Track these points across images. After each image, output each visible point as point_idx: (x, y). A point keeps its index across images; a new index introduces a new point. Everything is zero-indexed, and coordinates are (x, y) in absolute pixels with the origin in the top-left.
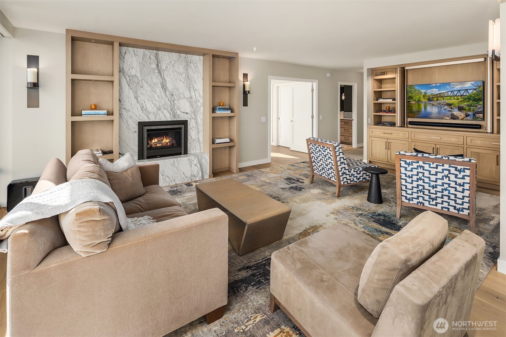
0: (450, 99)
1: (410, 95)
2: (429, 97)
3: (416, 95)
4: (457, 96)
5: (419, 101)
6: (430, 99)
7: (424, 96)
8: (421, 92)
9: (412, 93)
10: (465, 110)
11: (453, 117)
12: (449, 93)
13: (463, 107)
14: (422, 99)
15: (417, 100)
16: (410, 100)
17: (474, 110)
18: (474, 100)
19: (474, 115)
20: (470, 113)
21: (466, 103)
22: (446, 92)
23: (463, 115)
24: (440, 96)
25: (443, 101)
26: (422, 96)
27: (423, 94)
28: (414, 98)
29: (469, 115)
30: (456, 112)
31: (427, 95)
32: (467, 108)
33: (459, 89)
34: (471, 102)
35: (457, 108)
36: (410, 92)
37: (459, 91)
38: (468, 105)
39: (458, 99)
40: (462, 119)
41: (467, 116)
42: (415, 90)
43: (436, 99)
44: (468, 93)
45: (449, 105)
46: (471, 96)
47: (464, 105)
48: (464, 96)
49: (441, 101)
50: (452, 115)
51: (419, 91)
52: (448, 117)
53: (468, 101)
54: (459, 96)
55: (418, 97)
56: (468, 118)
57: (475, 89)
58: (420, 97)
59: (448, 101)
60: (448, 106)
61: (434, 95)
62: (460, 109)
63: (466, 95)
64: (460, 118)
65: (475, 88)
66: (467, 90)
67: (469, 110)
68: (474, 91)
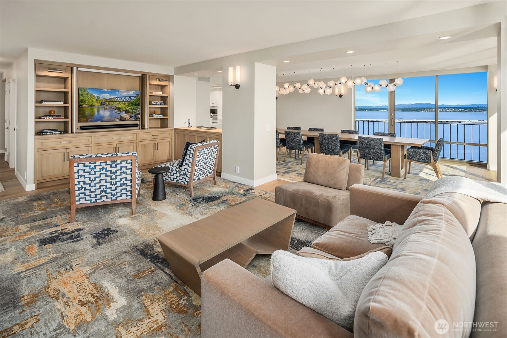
0: (119, 104)
1: (82, 98)
2: (101, 101)
3: (88, 99)
4: (124, 101)
5: (91, 105)
6: (103, 103)
7: (97, 100)
8: (94, 96)
9: (84, 97)
10: (130, 112)
11: (122, 119)
12: (119, 98)
13: (128, 110)
14: (95, 103)
15: (90, 104)
16: (82, 104)
17: (135, 113)
18: (135, 105)
19: (135, 116)
20: (133, 115)
21: (130, 107)
22: (116, 98)
23: (128, 117)
24: (112, 101)
25: (114, 105)
26: (94, 100)
27: (96, 98)
28: (87, 102)
29: (133, 116)
30: (124, 115)
31: (100, 99)
32: (131, 111)
33: (126, 96)
34: (133, 106)
35: (124, 111)
36: (82, 95)
37: (125, 97)
38: (131, 109)
39: (125, 104)
40: (128, 120)
41: (131, 117)
42: (88, 94)
43: (108, 103)
44: (132, 99)
45: (119, 109)
46: (133, 102)
47: (129, 108)
48: (129, 101)
49: (112, 105)
50: (121, 117)
51: (92, 95)
52: (118, 119)
53: (132, 106)
54: (125, 101)
55: (90, 101)
56: (132, 119)
57: (136, 97)
58: (92, 101)
59: (118, 105)
60: (117, 109)
61: (106, 100)
62: (127, 112)
63: (130, 101)
64: (127, 119)
65: (136, 95)
66: (130, 97)
67: (132, 112)
68: (135, 98)
